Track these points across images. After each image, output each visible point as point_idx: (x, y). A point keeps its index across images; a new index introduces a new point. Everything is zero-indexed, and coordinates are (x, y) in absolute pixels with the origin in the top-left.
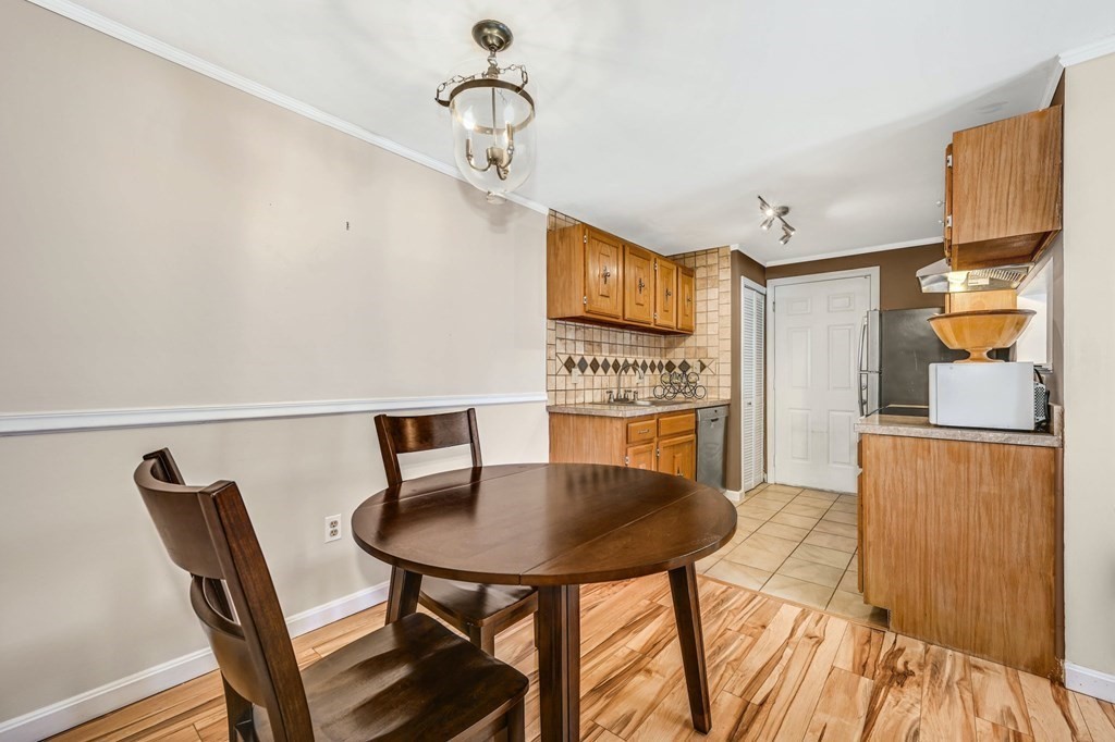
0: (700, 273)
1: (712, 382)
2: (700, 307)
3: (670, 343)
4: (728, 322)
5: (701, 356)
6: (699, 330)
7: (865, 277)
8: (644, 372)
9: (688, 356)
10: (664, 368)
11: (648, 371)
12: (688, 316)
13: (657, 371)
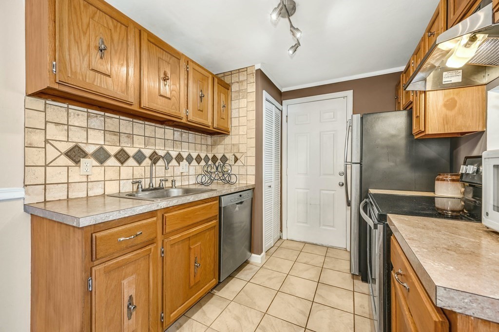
0: (234, 88)
1: (242, 171)
2: (234, 114)
3: (214, 141)
4: (253, 124)
5: (235, 151)
6: (233, 131)
7: (344, 97)
8: (190, 163)
9: (226, 151)
10: (210, 161)
11: (194, 163)
12: (224, 119)
13: (203, 163)
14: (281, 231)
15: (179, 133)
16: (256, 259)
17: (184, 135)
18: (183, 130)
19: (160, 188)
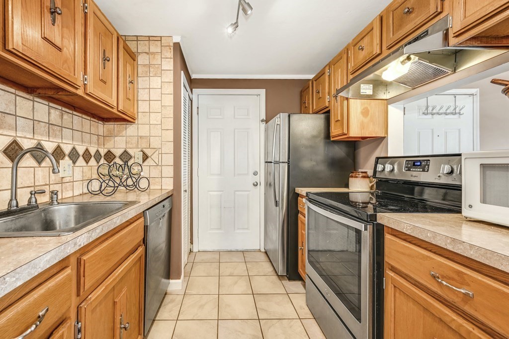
0: (142, 60)
1: (155, 173)
2: (143, 95)
3: (109, 131)
4: (170, 112)
5: (144, 145)
6: (141, 118)
8: (74, 163)
9: (129, 146)
10: (103, 159)
11: (81, 161)
12: (130, 100)
13: (93, 162)
14: (192, 243)
15: (58, 113)
16: (175, 285)
17: (65, 116)
18: (64, 109)
19: (31, 208)
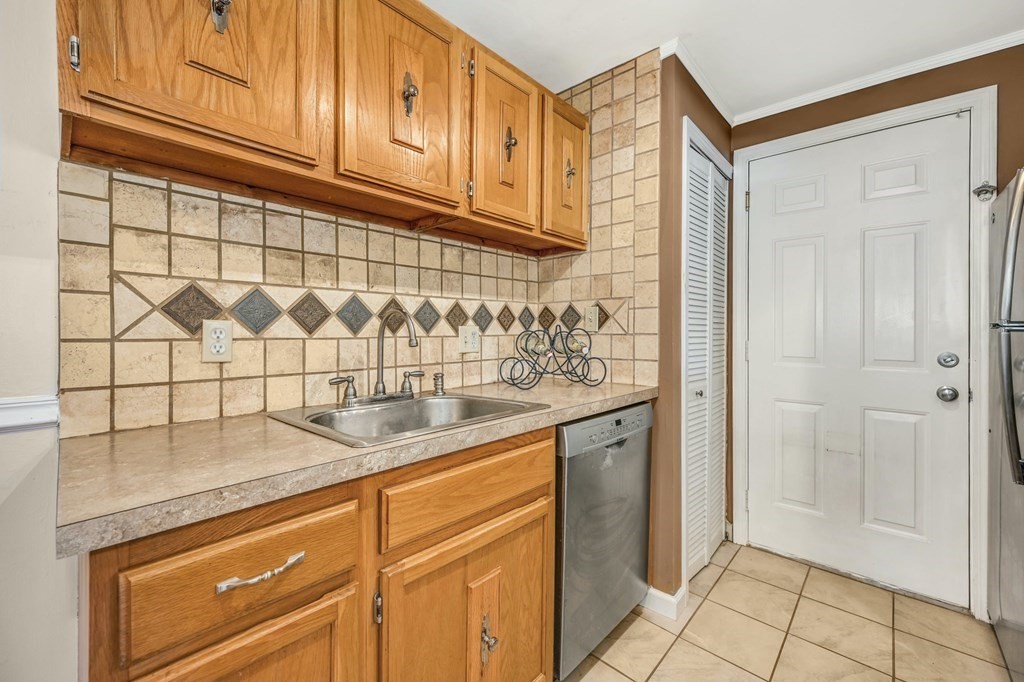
0: (599, 122)
1: (621, 350)
2: (600, 192)
3: (546, 271)
4: (654, 217)
5: (601, 293)
6: (596, 241)
7: (958, 114)
8: (483, 330)
9: (577, 296)
10: (536, 322)
11: (495, 328)
12: (570, 208)
13: (517, 328)
14: (730, 518)
15: (455, 251)
16: (662, 605)
17: (468, 256)
18: (465, 245)
19: (404, 396)
